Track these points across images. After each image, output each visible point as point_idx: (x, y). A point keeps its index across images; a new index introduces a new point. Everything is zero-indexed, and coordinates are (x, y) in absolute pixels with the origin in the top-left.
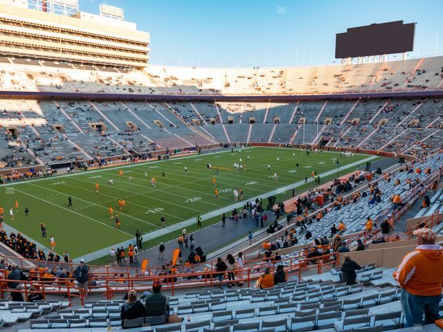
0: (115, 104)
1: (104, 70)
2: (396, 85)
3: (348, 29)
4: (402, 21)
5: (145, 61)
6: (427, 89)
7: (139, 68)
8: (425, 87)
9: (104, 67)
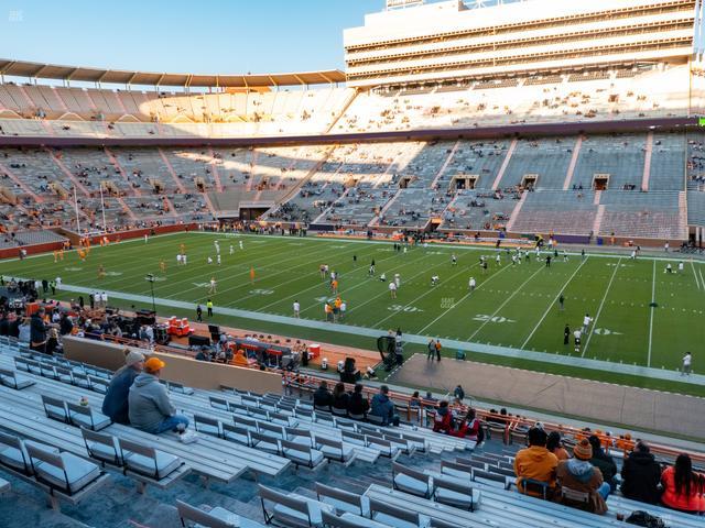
0: (558, 142)
1: (586, 79)
5: (687, 42)
7: (685, 60)
9: (586, 74)
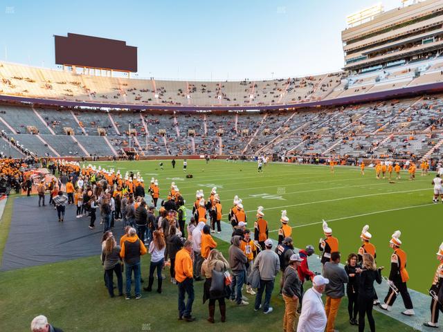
2: (150, 100)
3: (69, 34)
4: (125, 42)
6: (182, 106)
8: (180, 104)
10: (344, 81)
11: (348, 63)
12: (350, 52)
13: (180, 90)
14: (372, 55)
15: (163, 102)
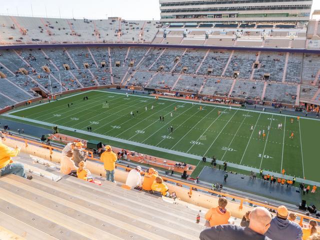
10: (161, 30)
11: (162, 18)
12: (163, 11)
13: (40, 27)
14: (177, 17)
15: (33, 40)
